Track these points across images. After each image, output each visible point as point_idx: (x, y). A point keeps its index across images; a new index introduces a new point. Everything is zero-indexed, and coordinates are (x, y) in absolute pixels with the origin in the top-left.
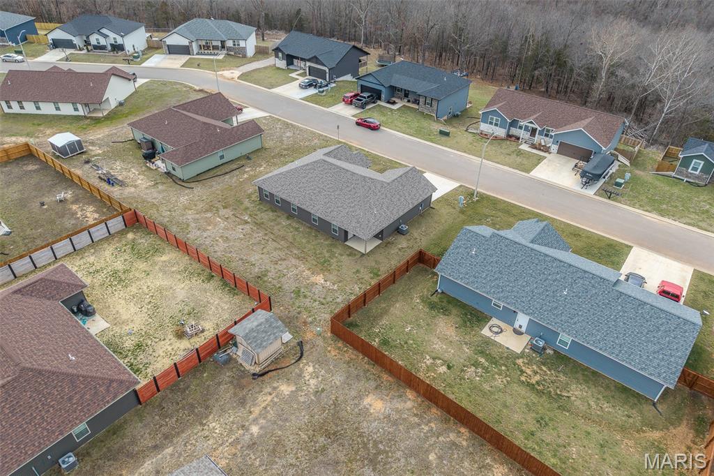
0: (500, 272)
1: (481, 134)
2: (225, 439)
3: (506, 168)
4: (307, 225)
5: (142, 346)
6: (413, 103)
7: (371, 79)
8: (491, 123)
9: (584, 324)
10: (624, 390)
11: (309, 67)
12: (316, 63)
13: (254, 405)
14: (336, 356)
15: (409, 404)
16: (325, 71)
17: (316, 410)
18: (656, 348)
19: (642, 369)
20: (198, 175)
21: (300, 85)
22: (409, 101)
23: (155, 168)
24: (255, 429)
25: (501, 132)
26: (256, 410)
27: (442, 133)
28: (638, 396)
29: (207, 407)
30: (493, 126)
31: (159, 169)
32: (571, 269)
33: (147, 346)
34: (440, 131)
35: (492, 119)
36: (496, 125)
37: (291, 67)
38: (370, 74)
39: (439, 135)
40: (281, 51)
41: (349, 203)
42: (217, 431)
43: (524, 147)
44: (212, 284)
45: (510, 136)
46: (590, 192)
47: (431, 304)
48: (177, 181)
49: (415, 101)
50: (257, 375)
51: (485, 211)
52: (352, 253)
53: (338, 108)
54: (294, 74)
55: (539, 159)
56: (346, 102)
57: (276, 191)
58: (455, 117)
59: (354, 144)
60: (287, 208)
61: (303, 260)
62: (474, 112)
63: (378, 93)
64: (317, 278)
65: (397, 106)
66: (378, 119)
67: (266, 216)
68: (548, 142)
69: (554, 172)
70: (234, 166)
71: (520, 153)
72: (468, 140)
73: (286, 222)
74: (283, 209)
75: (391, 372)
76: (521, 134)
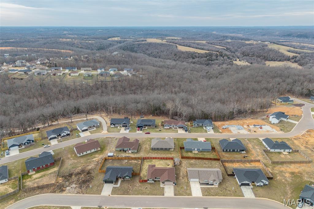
3: (174, 133)
7: (139, 124)
12: (124, 124)
14: (184, 160)
16: (127, 125)
17: (188, 164)
18: (208, 146)
20: (137, 151)
21: (124, 129)
22: (147, 126)
25: (168, 128)
27: (160, 130)
31: (129, 153)
32: (202, 142)
33: (167, 168)
35: (167, 126)
37: (115, 126)
40: (112, 124)
44: (164, 160)
45: (170, 128)
46: (187, 132)
47: (186, 152)
48: (136, 153)
49: (149, 126)
50: (180, 164)
51: (179, 140)
52: (172, 151)
53: (138, 132)
54: (119, 128)
55: (177, 130)
56: (138, 130)
57: (156, 147)
58: (155, 127)
59: (150, 137)
60: (158, 149)
61: (168, 154)
62: (157, 125)
63: (142, 127)
64: (172, 155)
65: (147, 128)
66: (148, 132)
67: (156, 152)
68: (176, 127)
69: (181, 131)
70: (140, 148)
71: (174, 130)
72: (165, 130)
73: (159, 151)
74: (157, 150)
75: (190, 159)
76: (172, 127)
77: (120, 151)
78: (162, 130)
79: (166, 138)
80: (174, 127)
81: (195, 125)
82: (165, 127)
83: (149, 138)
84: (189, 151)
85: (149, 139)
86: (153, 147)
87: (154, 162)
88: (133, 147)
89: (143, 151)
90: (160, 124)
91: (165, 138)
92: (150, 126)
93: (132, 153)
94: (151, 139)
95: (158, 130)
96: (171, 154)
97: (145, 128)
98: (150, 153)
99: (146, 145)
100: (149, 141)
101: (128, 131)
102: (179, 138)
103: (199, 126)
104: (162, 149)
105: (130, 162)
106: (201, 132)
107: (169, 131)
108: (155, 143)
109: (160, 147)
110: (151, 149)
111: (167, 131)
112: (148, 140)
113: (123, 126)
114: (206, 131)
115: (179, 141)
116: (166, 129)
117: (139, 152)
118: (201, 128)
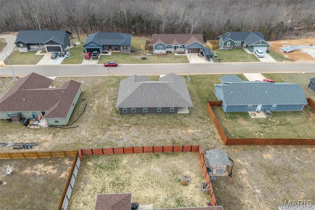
0: (245, 95)
1: (156, 54)
2: (256, 202)
3: (181, 64)
4: (154, 114)
5: (179, 200)
6: (115, 50)
7: (92, 44)
8: (159, 49)
9: (278, 99)
10: (294, 112)
11: (47, 47)
12: (52, 44)
13: (245, 184)
14: (238, 151)
15: (273, 149)
16: (59, 47)
17: (260, 171)
18: (297, 96)
19: (299, 103)
20: (70, 119)
21: (51, 57)
22: (112, 50)
23: (39, 127)
24: (258, 191)
25: (164, 51)
26: (248, 185)
27: (143, 59)
28: (297, 112)
29: (235, 198)
30: (160, 50)
31: (41, 127)
32: (262, 84)
33: (180, 198)
34: (142, 58)
35: (159, 47)
36: (161, 49)
37: (30, 50)
38: (92, 42)
39: (142, 60)
40: (21, 42)
41: (172, 96)
42: (251, 202)
43: (176, 54)
44: (163, 157)
45: (167, 52)
46: (212, 62)
47: (230, 118)
48: (63, 127)
49: (116, 49)
50: (230, 175)
51: (197, 80)
52: (185, 115)
53: (85, 62)
54: (38, 53)
55: (186, 57)
56: (87, 58)
57: (133, 106)
58: (132, 52)
59: (116, 75)
60: (139, 111)
61: (174, 127)
62: (136, 47)
63: (98, 50)
64: (190, 131)
65: (110, 54)
66: (112, 61)
67: (133, 119)
68: (182, 50)
69: (195, 59)
70: (82, 106)
71: (178, 57)
72: (155, 58)
73: (145, 118)
74: (137, 113)
75: (257, 144)
76: (172, 50)
77: (10, 120)
78: (147, 57)
79: (161, 76)
80: (178, 50)
81: (225, 44)
82: (156, 51)
83: (115, 77)
84: (238, 113)
85: (114, 81)
86: (122, 104)
87: (124, 167)
88: (52, 109)
89: (90, 119)
90: (142, 47)
91: (159, 77)
92: (117, 47)
93: (51, 126)
94: (119, 79)
95: (139, 57)
96: (184, 126)
97: (107, 53)
98: (112, 128)
99: (102, 99)
100: (113, 85)
101: (59, 61)
102: (195, 77)
103: (234, 48)
104: (152, 111)
105: (28, 171)
106: (245, 59)
107: (166, 59)
108: (130, 91)
109: (146, 105)
110: (117, 112)
111: (162, 58)
112: (111, 83)
113: (50, 49)
114: (255, 58)
115: (198, 84)
116: (158, 55)
117: (75, 125)
118: (240, 51)
